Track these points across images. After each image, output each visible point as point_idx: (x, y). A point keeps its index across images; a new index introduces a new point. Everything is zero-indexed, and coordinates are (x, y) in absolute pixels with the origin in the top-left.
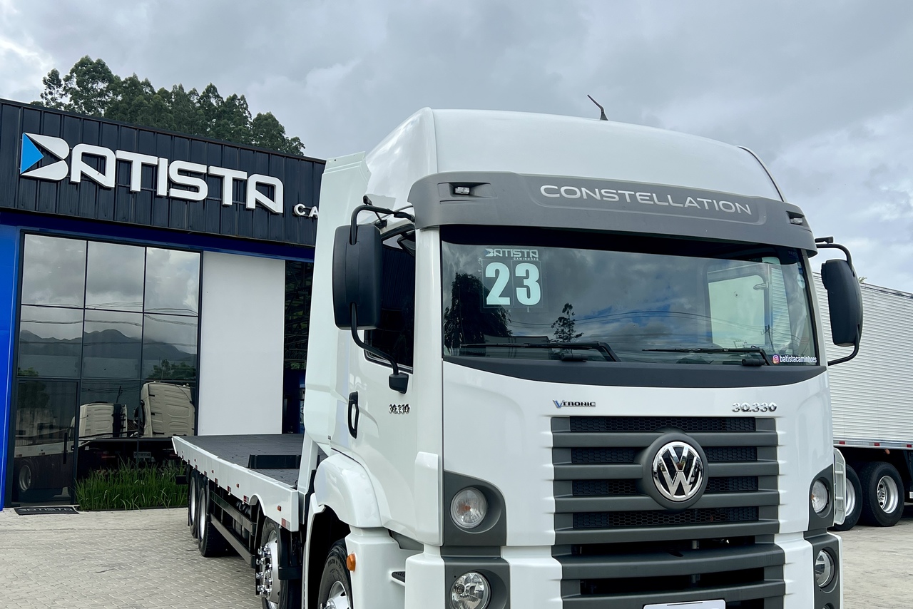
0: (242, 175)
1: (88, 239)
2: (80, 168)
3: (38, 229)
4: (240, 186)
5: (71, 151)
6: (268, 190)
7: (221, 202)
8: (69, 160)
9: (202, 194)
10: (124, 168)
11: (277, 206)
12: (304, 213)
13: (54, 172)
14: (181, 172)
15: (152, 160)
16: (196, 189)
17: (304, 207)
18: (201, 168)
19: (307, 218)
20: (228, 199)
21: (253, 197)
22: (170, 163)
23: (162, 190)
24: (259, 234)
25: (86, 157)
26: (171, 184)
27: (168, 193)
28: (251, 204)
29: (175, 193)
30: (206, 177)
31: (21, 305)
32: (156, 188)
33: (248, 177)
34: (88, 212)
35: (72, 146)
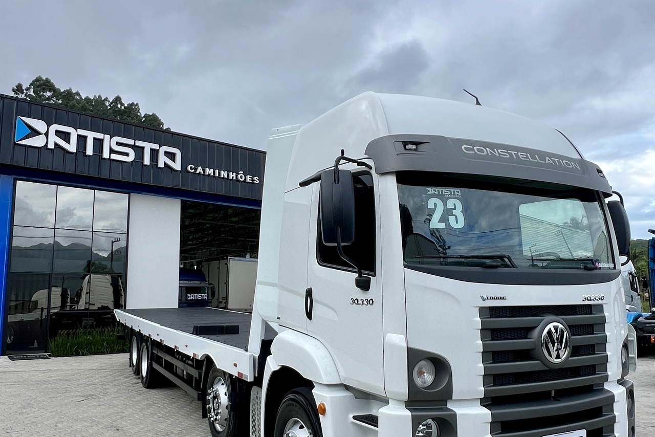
0: (156, 147)
1: (57, 185)
2: (53, 140)
3: (25, 178)
4: (154, 154)
5: (48, 128)
6: (172, 156)
7: (143, 163)
8: (47, 134)
9: (130, 158)
10: (82, 140)
11: (177, 166)
12: (193, 170)
13: (37, 142)
14: (118, 144)
15: (100, 136)
16: (127, 154)
17: (193, 167)
18: (131, 142)
19: (195, 173)
20: (147, 161)
21: (162, 160)
22: (111, 138)
23: (106, 154)
24: (167, 183)
25: (58, 133)
26: (112, 151)
27: (110, 157)
28: (161, 165)
29: (114, 156)
30: (133, 147)
31: (13, 225)
32: (102, 153)
33: (160, 148)
34: (58, 167)
35: (49, 125)
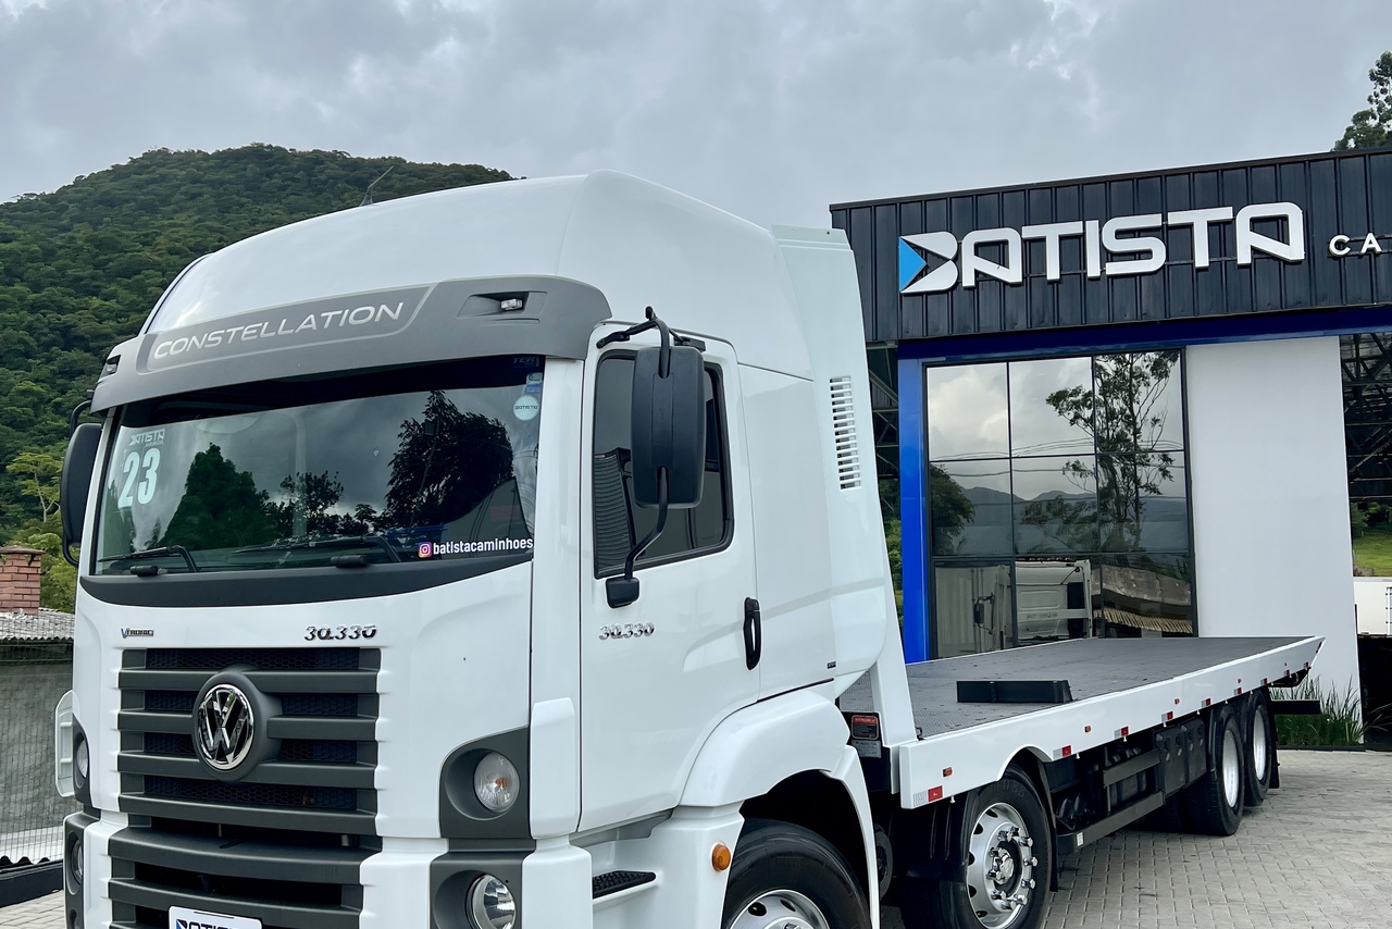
0: (1224, 213)
1: (1007, 360)
2: (972, 264)
4: (1222, 234)
5: (959, 245)
6: (1275, 227)
7: (1193, 264)
8: (957, 259)
9: (1157, 261)
10: (1033, 248)
11: (1294, 250)
12: (1347, 250)
13: (941, 279)
14: (1120, 234)
15: (1074, 228)
16: (1147, 254)
17: (1346, 239)
18: (1155, 220)
20: (1202, 259)
21: (1246, 241)
22: (1101, 227)
23: (1093, 270)
25: (980, 249)
26: (1108, 256)
27: (1103, 271)
28: (1244, 257)
29: (1113, 268)
30: (1161, 232)
32: (1085, 267)
33: (1235, 214)
